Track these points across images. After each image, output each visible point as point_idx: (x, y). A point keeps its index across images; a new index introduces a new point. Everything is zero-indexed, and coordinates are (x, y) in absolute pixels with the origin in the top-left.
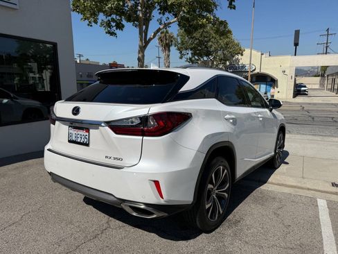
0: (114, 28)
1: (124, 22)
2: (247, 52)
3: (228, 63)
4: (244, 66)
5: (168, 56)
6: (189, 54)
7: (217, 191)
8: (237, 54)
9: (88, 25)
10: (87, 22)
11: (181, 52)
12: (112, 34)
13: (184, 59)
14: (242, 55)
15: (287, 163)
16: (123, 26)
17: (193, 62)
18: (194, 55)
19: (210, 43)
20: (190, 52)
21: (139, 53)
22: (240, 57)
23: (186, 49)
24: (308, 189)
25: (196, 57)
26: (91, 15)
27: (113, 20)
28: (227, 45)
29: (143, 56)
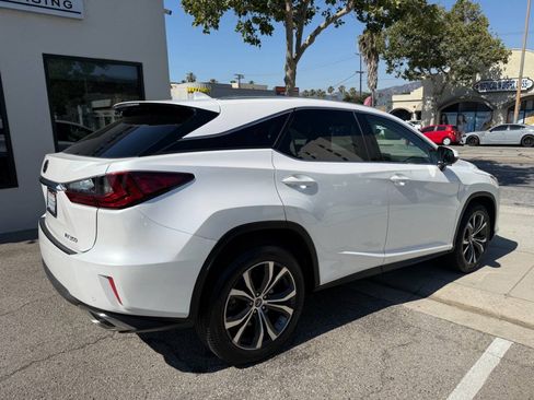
0: (258, 33)
1: (272, 22)
2: (515, 57)
3: (478, 78)
4: (509, 82)
5: (376, 69)
6: (405, 64)
7: (264, 302)
8: (496, 60)
9: (204, 32)
10: (202, 27)
11: (389, 63)
12: (255, 42)
13: (394, 73)
14: (506, 62)
15: (498, 265)
16: (271, 28)
17: (411, 78)
18: (412, 65)
19: (443, 44)
20: (406, 61)
21: (287, 70)
22: (501, 65)
23: (399, 57)
24: (503, 318)
25: (417, 70)
26: (207, 16)
27: (256, 20)
28: (476, 44)
29: (294, 75)
